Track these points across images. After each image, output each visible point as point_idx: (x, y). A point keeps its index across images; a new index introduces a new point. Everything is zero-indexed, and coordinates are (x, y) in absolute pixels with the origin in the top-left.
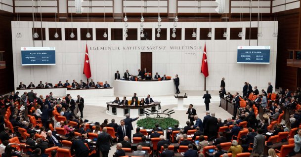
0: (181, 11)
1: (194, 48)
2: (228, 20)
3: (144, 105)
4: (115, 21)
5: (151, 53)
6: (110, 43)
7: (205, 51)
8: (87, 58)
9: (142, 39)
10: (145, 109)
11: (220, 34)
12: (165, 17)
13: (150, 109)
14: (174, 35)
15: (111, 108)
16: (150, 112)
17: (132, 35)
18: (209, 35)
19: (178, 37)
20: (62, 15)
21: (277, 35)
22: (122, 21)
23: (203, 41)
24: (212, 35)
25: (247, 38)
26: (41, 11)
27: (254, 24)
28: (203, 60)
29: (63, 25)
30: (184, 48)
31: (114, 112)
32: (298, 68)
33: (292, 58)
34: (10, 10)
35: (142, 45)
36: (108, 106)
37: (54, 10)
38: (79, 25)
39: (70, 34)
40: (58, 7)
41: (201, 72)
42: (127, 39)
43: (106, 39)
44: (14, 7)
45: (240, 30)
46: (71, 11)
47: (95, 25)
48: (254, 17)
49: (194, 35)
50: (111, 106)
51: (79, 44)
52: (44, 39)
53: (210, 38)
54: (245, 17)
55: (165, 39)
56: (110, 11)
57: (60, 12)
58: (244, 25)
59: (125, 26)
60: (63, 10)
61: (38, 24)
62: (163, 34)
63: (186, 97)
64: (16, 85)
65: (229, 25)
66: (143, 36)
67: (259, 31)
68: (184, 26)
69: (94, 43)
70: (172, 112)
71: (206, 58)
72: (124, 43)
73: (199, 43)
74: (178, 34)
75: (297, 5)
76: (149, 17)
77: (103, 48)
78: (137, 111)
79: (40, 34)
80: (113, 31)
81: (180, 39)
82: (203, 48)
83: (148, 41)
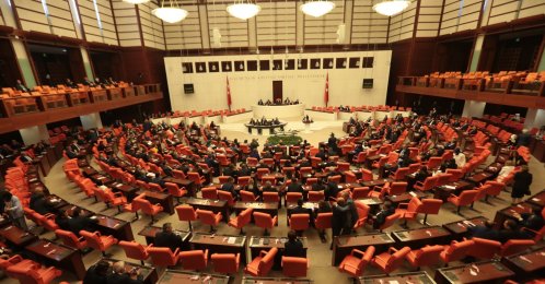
0: (307, 43)
1: (318, 76)
2: (348, 51)
3: (272, 125)
4: (250, 54)
5: (281, 82)
6: (246, 73)
9: (273, 69)
10: (275, 129)
11: (340, 63)
12: (293, 49)
13: (279, 128)
14: (301, 65)
15: (247, 128)
17: (265, 65)
18: (331, 65)
19: (304, 67)
20: (206, 50)
22: (255, 53)
23: (326, 70)
24: (334, 64)
25: (364, 66)
26: (188, 47)
27: (369, 54)
29: (207, 59)
30: (310, 77)
31: (250, 131)
33: (400, 85)
34: (162, 47)
35: (273, 75)
36: (245, 127)
37: (199, 46)
38: (220, 59)
39: (214, 67)
40: (202, 43)
42: (261, 69)
43: (243, 70)
44: (165, 44)
45: (358, 59)
46: (213, 46)
47: (233, 58)
48: (371, 47)
49: (318, 65)
51: (221, 75)
52: (192, 72)
53: (332, 67)
54: (364, 47)
55: (293, 68)
56: (245, 45)
57: (204, 48)
58: (361, 55)
59: (258, 58)
60: (206, 46)
61: (187, 59)
62: (291, 64)
65: (349, 55)
66: (273, 66)
67: (374, 60)
68: (309, 56)
69: (233, 74)
72: (259, 73)
73: (322, 71)
74: (304, 64)
75: (410, 35)
76: (279, 49)
77: (241, 78)
78: (268, 130)
79: (188, 68)
80: (249, 62)
81: (306, 68)
82: (326, 77)
83: (279, 71)
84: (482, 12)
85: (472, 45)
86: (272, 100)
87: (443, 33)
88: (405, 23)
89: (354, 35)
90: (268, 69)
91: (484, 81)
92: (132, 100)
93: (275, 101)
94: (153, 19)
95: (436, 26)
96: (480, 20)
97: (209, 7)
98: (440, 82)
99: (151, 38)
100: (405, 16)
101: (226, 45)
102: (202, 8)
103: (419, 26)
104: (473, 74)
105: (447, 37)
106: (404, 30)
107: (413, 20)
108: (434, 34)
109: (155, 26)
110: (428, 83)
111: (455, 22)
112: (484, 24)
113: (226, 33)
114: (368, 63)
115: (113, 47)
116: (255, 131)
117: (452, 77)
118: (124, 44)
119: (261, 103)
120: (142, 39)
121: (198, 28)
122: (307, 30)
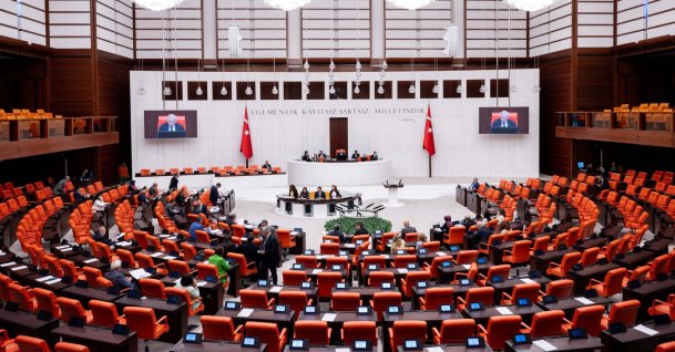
0: (390, 54)
1: (412, 111)
2: (464, 69)
4: (290, 70)
5: (345, 119)
6: (282, 103)
7: (429, 115)
8: (246, 127)
9: (332, 97)
10: (338, 205)
11: (451, 90)
12: (368, 64)
13: (346, 204)
14: (381, 91)
15: (283, 204)
16: (345, 209)
17: (316, 91)
18: (435, 91)
19: (387, 94)
20: (210, 62)
21: (538, 89)
22: (302, 70)
23: (426, 101)
24: (439, 89)
25: (493, 95)
26: (176, 55)
27: (502, 74)
28: (426, 129)
29: (210, 78)
30: (397, 111)
31: (289, 209)
32: (574, 140)
33: (563, 124)
34: (129, 55)
35: (330, 107)
36: (278, 201)
37: (197, 55)
38: (234, 77)
39: (221, 92)
40: (202, 49)
41: (424, 148)
42: (309, 97)
43: (277, 97)
45: (481, 83)
46: (223, 55)
47: (258, 77)
48: (503, 63)
49: (411, 90)
50: (285, 200)
51: (235, 105)
52: (180, 98)
53: (436, 96)
54: (490, 63)
55: (367, 97)
56: (281, 55)
57: (206, 57)
58: (487, 75)
59: (305, 77)
60: (210, 55)
61: (171, 76)
62: (363, 90)
63: (401, 186)
64: (135, 170)
65: (464, 76)
66: (333, 91)
67: (511, 84)
68: (396, 77)
69: (258, 104)
70: (380, 208)
71: (431, 126)
72: (304, 103)
73: (419, 103)
74: (386, 90)
75: (568, 45)
77: (272, 112)
78: (325, 207)
79: (174, 91)
80: (287, 85)
81: (390, 97)
82: (426, 111)
83: (342, 100)
86: (328, 152)
87: (621, 41)
88: (554, 26)
89: (470, 44)
90: (321, 96)
92: (58, 144)
93: (333, 154)
94: (119, 6)
95: (609, 31)
98: (637, 119)
99: (111, 37)
100: (554, 15)
101: (247, 55)
103: (581, 31)
105: (631, 47)
106: (554, 37)
107: (569, 21)
108: (608, 43)
109: (119, 18)
110: (615, 123)
111: (640, 25)
113: (248, 34)
114: (501, 88)
115: (36, 48)
116: (298, 209)
118: (55, 44)
120: (94, 37)
121: (197, 24)
122: (389, 34)
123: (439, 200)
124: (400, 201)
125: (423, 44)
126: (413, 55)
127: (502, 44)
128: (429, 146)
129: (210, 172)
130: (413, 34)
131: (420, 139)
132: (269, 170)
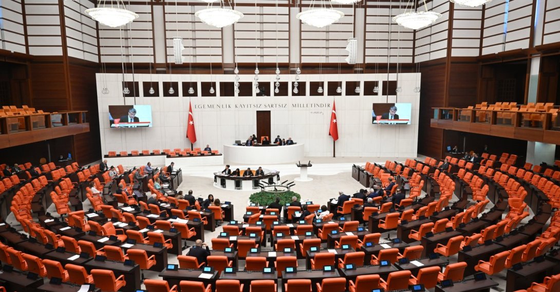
0: (305, 60)
1: (322, 106)
2: (362, 72)
4: (226, 73)
5: (269, 112)
6: (218, 99)
7: (334, 109)
8: (191, 118)
9: (258, 95)
10: (260, 181)
11: (351, 89)
12: (286, 68)
13: (267, 180)
14: (296, 91)
15: (219, 180)
16: (267, 185)
17: (246, 89)
18: (339, 90)
19: (302, 93)
20: (160, 65)
21: (419, 90)
22: (233, 73)
23: (332, 97)
24: (343, 90)
25: (384, 93)
26: (133, 60)
27: (392, 77)
28: (332, 120)
29: (161, 79)
30: (309, 106)
31: (223, 184)
32: (444, 130)
34: (95, 59)
35: (257, 102)
36: (216, 177)
37: (150, 60)
38: (180, 79)
39: (170, 89)
40: (154, 55)
41: (330, 134)
42: (240, 95)
43: (214, 95)
45: (375, 84)
46: (171, 60)
47: (199, 78)
48: (393, 68)
49: (320, 90)
50: (220, 177)
51: (181, 101)
52: (138, 95)
53: (340, 94)
54: (382, 68)
55: (286, 94)
56: (218, 60)
57: (157, 62)
58: (380, 78)
59: (237, 78)
60: (160, 60)
61: (129, 77)
62: (283, 89)
63: (310, 165)
64: (104, 152)
65: (363, 78)
66: (258, 91)
67: (399, 85)
68: (308, 78)
69: (200, 100)
70: (292, 184)
71: (335, 118)
72: (236, 99)
73: (326, 99)
74: (301, 89)
75: (444, 54)
76: (266, 68)
77: (211, 106)
78: (250, 183)
79: (132, 89)
80: (223, 85)
81: (304, 94)
82: (332, 106)
83: (266, 97)
84: (532, 27)
85: (526, 68)
87: (486, 52)
88: (435, 38)
89: (368, 52)
90: (250, 94)
91: (550, 116)
92: (41, 134)
94: (85, 20)
95: (477, 43)
96: (532, 38)
97: (168, 8)
98: (490, 115)
99: (79, 45)
100: (435, 30)
101: (190, 60)
102: (158, 9)
103: (455, 43)
104: (533, 105)
105: (492, 57)
106: (434, 47)
107: (445, 35)
108: (475, 53)
109: (85, 29)
110: (474, 118)
111: (500, 39)
112: (538, 43)
113: (190, 43)
114: (390, 88)
115: (17, 55)
116: (230, 184)
117: (506, 108)
118: (34, 52)
119: (238, 143)
120: (64, 46)
121: (149, 34)
122: (304, 44)
123: (340, 176)
124: (309, 176)
125: (331, 52)
126: (323, 60)
127: (393, 52)
128: (334, 133)
129: (163, 154)
130: (323, 44)
131: (327, 128)
132: (209, 152)
